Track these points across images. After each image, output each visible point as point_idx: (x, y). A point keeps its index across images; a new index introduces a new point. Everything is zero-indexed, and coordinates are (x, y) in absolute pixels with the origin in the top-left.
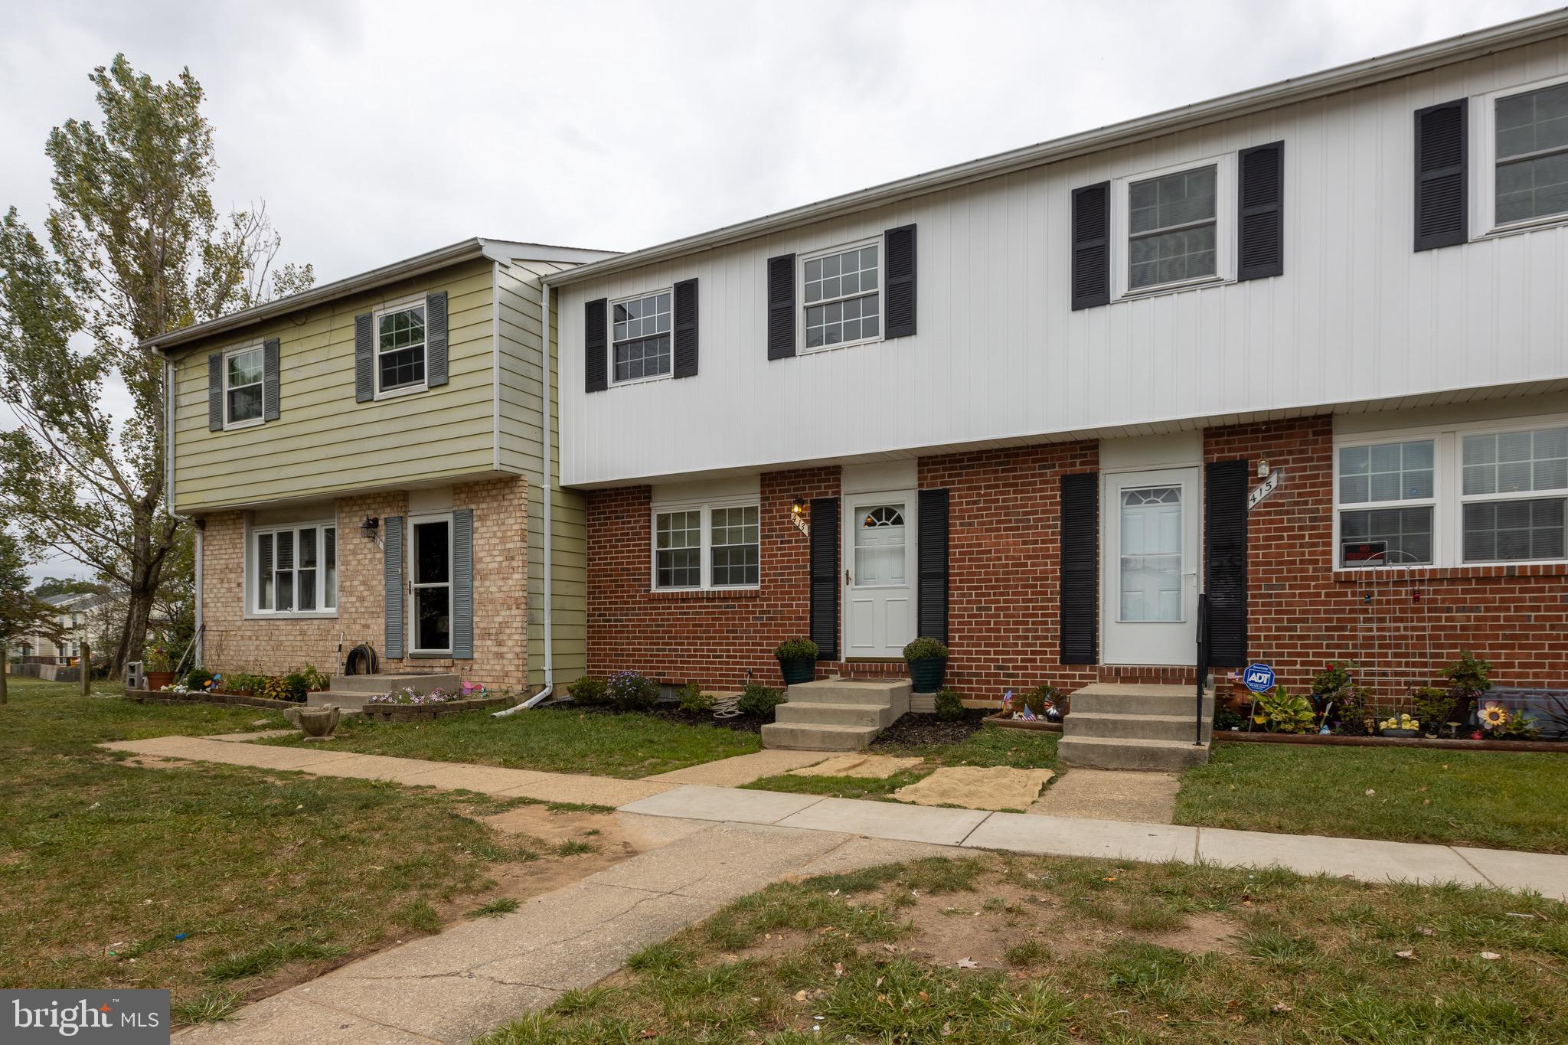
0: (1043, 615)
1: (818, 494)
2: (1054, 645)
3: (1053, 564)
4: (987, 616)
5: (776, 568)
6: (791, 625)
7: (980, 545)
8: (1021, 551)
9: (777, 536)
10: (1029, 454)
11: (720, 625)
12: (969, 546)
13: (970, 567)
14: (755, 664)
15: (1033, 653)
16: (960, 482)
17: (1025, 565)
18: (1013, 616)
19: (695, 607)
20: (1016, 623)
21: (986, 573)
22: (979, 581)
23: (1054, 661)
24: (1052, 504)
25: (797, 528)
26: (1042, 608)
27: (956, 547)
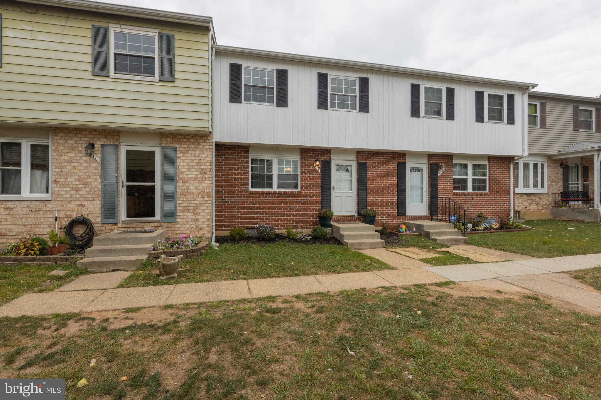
0: (393, 202)
1: (324, 159)
2: (396, 210)
3: (395, 187)
4: (378, 202)
5: (308, 184)
6: (313, 204)
7: (376, 180)
8: (387, 183)
9: (308, 172)
10: (389, 155)
11: (283, 204)
12: (373, 180)
13: (373, 187)
14: (299, 219)
15: (390, 213)
16: (370, 160)
17: (388, 187)
18: (385, 202)
19: (272, 197)
20: (386, 204)
21: (378, 189)
22: (376, 191)
23: (396, 215)
24: (395, 170)
25: (316, 170)
26: (393, 200)
27: (369, 180)
